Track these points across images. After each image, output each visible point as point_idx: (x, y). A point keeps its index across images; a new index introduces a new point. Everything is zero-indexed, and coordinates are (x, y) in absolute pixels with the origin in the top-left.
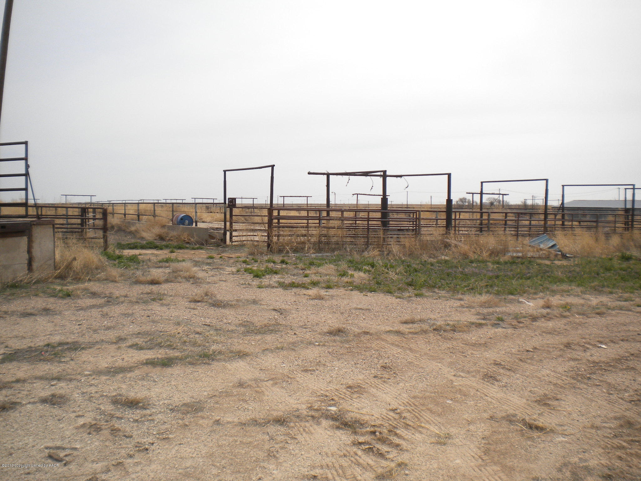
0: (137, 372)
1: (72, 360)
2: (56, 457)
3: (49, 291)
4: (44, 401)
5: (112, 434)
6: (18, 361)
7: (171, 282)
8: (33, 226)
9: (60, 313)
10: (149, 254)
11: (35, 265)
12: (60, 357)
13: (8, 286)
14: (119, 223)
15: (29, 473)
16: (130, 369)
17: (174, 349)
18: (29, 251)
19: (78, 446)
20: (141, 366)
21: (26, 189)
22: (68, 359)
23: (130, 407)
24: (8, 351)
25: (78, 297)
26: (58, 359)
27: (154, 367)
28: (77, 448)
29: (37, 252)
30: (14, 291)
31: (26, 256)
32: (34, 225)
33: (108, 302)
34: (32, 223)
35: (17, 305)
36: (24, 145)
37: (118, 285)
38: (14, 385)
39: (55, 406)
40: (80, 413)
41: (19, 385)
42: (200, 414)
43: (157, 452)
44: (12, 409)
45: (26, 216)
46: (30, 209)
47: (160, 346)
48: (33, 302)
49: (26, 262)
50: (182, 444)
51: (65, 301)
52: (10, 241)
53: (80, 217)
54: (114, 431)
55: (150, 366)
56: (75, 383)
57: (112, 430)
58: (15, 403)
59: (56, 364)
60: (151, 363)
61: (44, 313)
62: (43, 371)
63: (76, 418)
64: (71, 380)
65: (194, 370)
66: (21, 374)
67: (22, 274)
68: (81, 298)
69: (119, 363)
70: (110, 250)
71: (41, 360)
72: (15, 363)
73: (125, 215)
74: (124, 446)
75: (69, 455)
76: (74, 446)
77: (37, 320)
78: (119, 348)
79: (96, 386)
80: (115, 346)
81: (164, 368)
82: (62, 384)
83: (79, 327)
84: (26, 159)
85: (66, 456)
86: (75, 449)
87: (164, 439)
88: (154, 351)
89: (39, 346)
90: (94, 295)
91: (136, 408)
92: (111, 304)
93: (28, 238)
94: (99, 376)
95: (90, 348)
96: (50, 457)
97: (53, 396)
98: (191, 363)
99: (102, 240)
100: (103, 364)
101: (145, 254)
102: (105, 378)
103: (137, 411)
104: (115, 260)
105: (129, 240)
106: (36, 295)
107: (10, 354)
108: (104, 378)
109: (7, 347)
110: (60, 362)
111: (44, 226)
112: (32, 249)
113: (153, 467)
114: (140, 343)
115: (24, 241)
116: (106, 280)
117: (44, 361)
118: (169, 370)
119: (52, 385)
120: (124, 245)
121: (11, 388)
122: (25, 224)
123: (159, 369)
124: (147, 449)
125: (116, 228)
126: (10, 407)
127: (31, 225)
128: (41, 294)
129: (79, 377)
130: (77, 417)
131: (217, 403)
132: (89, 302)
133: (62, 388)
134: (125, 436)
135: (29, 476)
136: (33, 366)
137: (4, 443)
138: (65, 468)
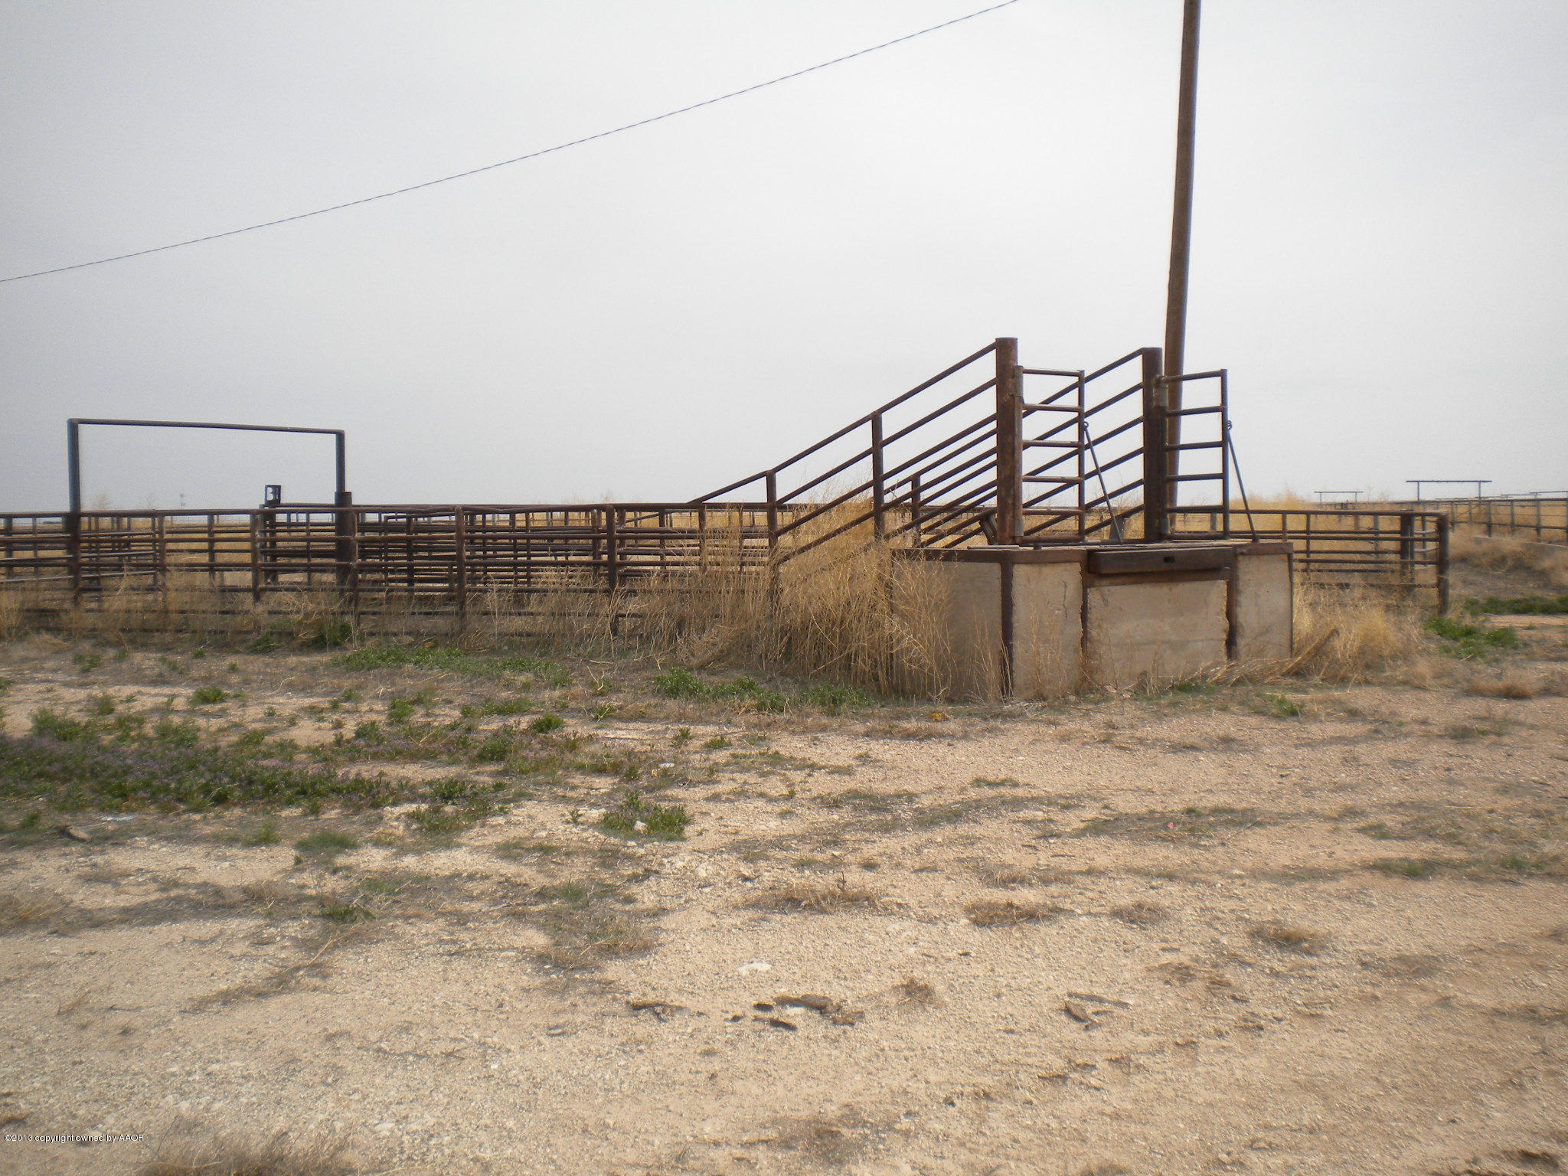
0: (1344, 883)
1: (1223, 844)
2: (1079, 1013)
3: (1257, 701)
4: (1117, 914)
5: (1209, 989)
6: (1112, 835)
7: (1559, 694)
8: (1240, 558)
9: (1257, 748)
10: (1553, 626)
11: (1241, 643)
12: (1200, 837)
13: (1172, 688)
14: (1519, 549)
15: (1012, 1032)
16: (1333, 875)
17: (1459, 843)
18: (1230, 614)
19: (1131, 1002)
20: (1360, 872)
21: (1223, 476)
22: (1216, 842)
23: (1280, 947)
24: (1106, 815)
25: (1315, 718)
26: (1193, 840)
27: (1387, 876)
28: (1126, 1004)
29: (1247, 614)
30: (1182, 697)
31: (1225, 624)
32: (1242, 554)
33: (1376, 731)
34: (1239, 550)
35: (1174, 728)
36: (1219, 379)
37: (1427, 696)
38: (1078, 878)
39: (1135, 926)
40: (1176, 945)
41: (1088, 880)
42: (1423, 981)
43: (1280, 1036)
44: (1049, 920)
45: (1226, 534)
46: (1232, 517)
47: (1430, 834)
48: (1213, 723)
49: (1225, 637)
50: (1343, 1031)
51: (1283, 725)
52: (1185, 590)
53: (1398, 536)
54: (1217, 984)
55: (1378, 874)
56: (1201, 888)
57: (1213, 983)
58: (1058, 910)
59: (1187, 848)
60: (1385, 868)
61: (1220, 747)
62: (1152, 860)
63: (1161, 953)
64: (1194, 883)
65: (1474, 891)
66: (1102, 861)
67: (1211, 661)
68: (1321, 722)
69: (1321, 861)
70: (1451, 616)
71: (1158, 837)
72: (1104, 839)
73: (1538, 528)
74: (1222, 1015)
75: (1105, 1012)
76: (1122, 1000)
77: (1199, 761)
78: (1336, 830)
79: (1240, 899)
80: (1329, 826)
81: (1410, 882)
82: (1174, 888)
83: (1280, 780)
84: (1222, 409)
85: (1097, 1013)
86: (1124, 1005)
87: (1312, 1015)
88: (1411, 844)
89: (1172, 811)
90: (1353, 714)
91: (1293, 951)
92: (1380, 736)
93: (1228, 584)
94: (1258, 881)
95: (1276, 824)
96: (1068, 1011)
97: (1140, 906)
98: (1475, 878)
99: (1434, 592)
100: (1283, 858)
101: (1545, 627)
102: (1268, 885)
103: (1289, 956)
104: (1455, 639)
105: (1528, 590)
106: (1224, 709)
107: (1106, 821)
108: (1266, 885)
109: (1106, 807)
110: (1196, 846)
111: (1266, 557)
112: (1239, 609)
113: (1253, 1061)
114: (1389, 824)
115: (1218, 589)
116: (1405, 683)
117: (1164, 839)
118: (1418, 887)
119: (1153, 888)
120: (1503, 604)
121: (1069, 882)
122: (1220, 552)
123: (1396, 880)
124: (1261, 1028)
125: (1510, 563)
126: (1044, 916)
127: (1236, 556)
128: (1235, 708)
129: (1215, 878)
130: (1163, 950)
131: (1476, 965)
132: (1333, 729)
133: (1169, 895)
134: (1234, 998)
135: (1010, 1035)
136: (1136, 849)
137: (999, 976)
138: (1084, 1035)
